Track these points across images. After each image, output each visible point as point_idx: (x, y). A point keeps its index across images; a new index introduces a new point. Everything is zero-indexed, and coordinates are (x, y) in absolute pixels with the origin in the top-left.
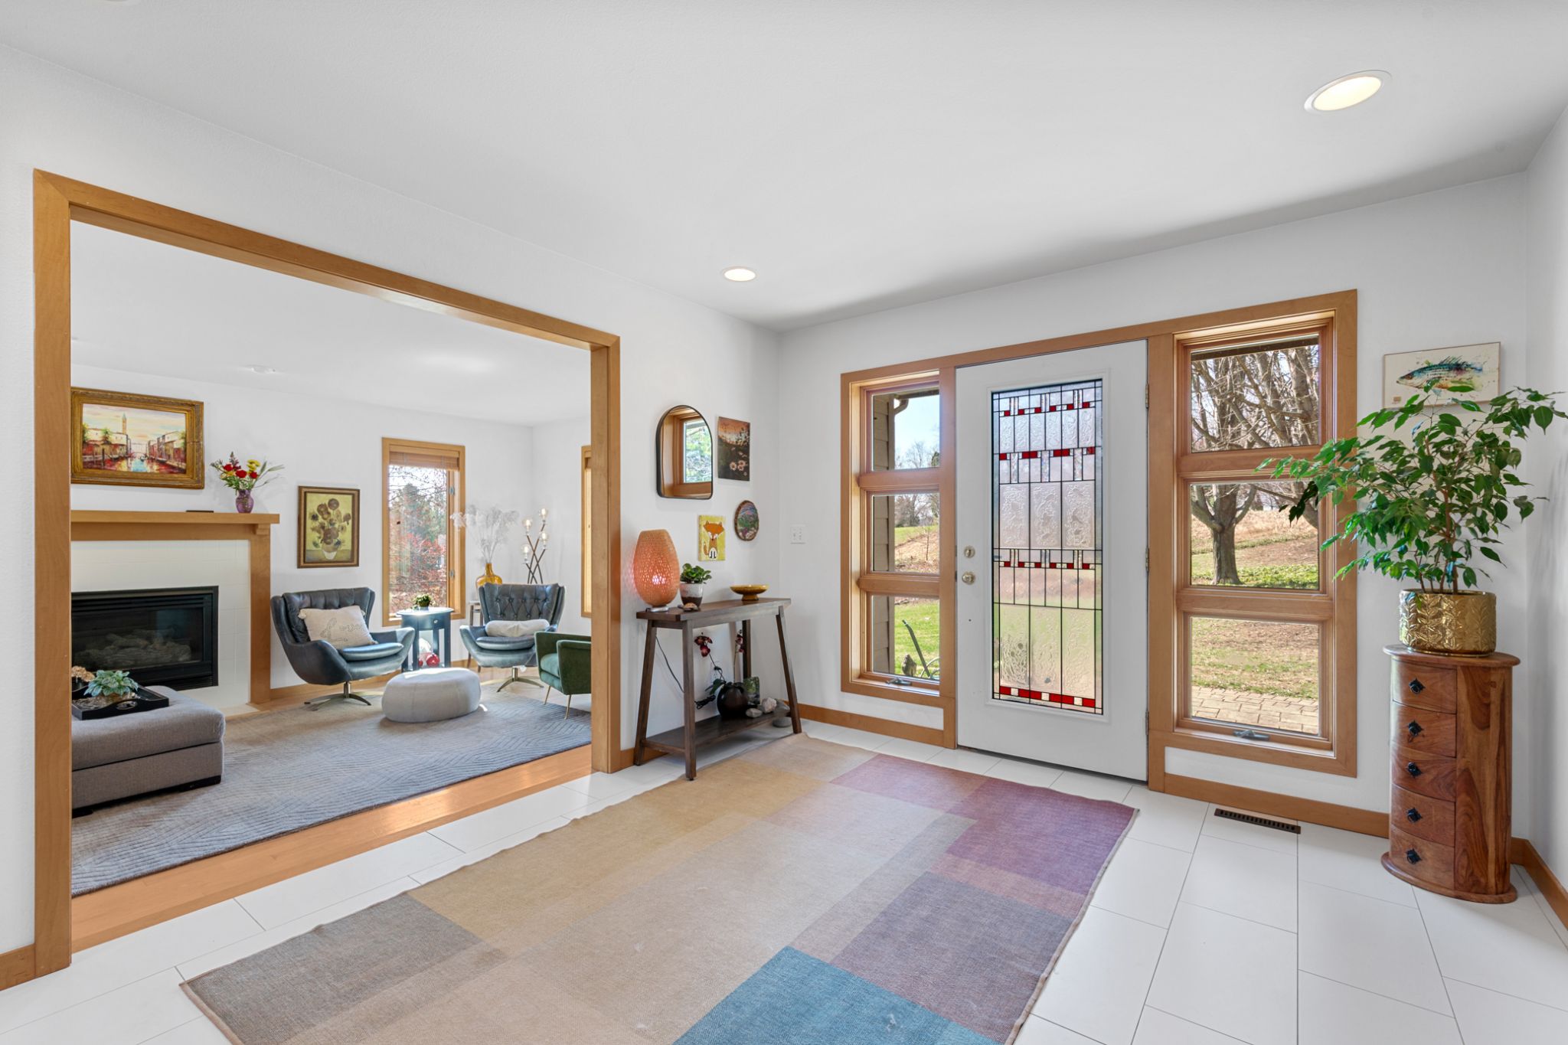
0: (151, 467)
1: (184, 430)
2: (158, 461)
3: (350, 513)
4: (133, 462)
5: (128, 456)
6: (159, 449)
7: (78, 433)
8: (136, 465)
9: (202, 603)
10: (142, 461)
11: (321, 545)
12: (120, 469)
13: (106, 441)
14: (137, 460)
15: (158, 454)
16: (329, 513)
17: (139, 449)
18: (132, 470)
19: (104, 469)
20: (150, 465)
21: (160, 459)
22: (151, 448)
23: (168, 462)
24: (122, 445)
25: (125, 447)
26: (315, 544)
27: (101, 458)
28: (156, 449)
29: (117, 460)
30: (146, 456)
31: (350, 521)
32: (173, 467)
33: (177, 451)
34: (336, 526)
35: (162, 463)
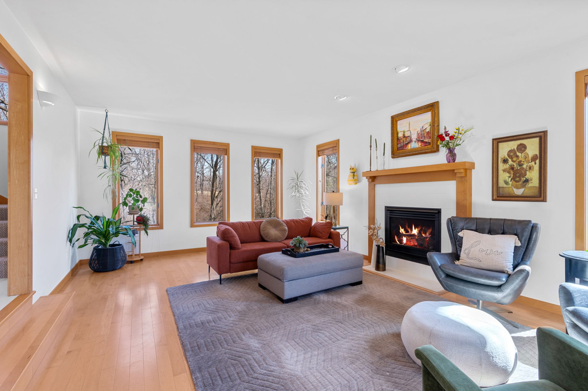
0: (418, 145)
1: (431, 121)
2: (421, 140)
3: (538, 153)
4: (412, 144)
5: (411, 141)
6: (421, 134)
7: (395, 135)
8: (414, 145)
9: (434, 218)
10: (415, 142)
11: (511, 183)
12: (408, 148)
13: (404, 136)
14: (414, 142)
15: (421, 137)
16: (517, 156)
17: (414, 137)
18: (412, 147)
19: (404, 149)
20: (418, 144)
21: (421, 139)
22: (418, 134)
23: (424, 140)
24: (409, 136)
25: (410, 137)
26: (506, 183)
27: (403, 145)
28: (420, 134)
29: (407, 144)
30: (417, 139)
31: (538, 161)
32: (426, 142)
33: (428, 133)
34: (524, 166)
35: (422, 141)
